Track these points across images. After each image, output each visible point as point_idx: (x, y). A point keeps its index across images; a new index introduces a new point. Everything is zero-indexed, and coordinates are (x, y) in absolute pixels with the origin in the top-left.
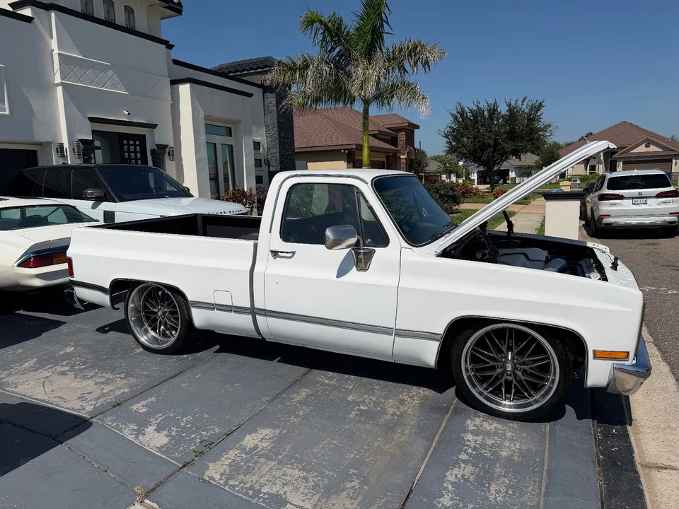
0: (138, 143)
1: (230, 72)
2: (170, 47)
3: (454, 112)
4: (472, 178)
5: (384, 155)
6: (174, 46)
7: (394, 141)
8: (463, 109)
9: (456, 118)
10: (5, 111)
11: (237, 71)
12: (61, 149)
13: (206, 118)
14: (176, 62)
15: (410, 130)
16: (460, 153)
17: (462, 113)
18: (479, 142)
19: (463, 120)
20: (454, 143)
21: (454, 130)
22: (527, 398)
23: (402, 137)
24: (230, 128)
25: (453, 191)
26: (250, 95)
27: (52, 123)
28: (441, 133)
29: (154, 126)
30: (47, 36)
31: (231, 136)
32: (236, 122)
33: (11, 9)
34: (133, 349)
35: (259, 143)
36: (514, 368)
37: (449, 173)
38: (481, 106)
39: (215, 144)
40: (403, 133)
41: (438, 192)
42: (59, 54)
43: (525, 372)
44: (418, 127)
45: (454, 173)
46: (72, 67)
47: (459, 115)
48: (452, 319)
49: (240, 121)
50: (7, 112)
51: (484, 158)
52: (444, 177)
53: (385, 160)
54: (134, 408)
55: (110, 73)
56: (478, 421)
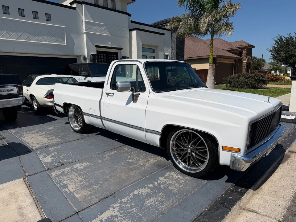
0: (115, 56)
1: (158, 25)
2: (130, 15)
3: (276, 39)
4: (288, 73)
5: (234, 60)
6: (131, 15)
7: (240, 54)
8: (281, 37)
9: (277, 42)
10: (65, 44)
11: (161, 24)
12: (84, 58)
13: (143, 45)
14: (132, 22)
15: (249, 48)
16: (278, 60)
17: (281, 40)
18: (289, 54)
19: (281, 43)
20: (275, 55)
21: (276, 48)
22: (197, 166)
23: (245, 52)
24: (154, 49)
25: (263, 78)
26: (163, 34)
27: (82, 48)
28: (269, 50)
29: (121, 49)
30: (81, 15)
31: (154, 52)
32: (157, 47)
33: (70, 5)
34: (71, 130)
35: (168, 56)
36: (192, 151)
37: (276, 71)
38: (292, 35)
39: (147, 56)
40: (246, 50)
41: (254, 78)
42: (85, 21)
43: (196, 154)
44: (254, 47)
45: (278, 70)
46: (89, 26)
47: (278, 41)
48: (164, 125)
49: (158, 46)
50: (66, 44)
51: (291, 62)
52: (273, 72)
53: (234, 63)
54: (51, 149)
55: (104, 27)
56: (173, 173)
